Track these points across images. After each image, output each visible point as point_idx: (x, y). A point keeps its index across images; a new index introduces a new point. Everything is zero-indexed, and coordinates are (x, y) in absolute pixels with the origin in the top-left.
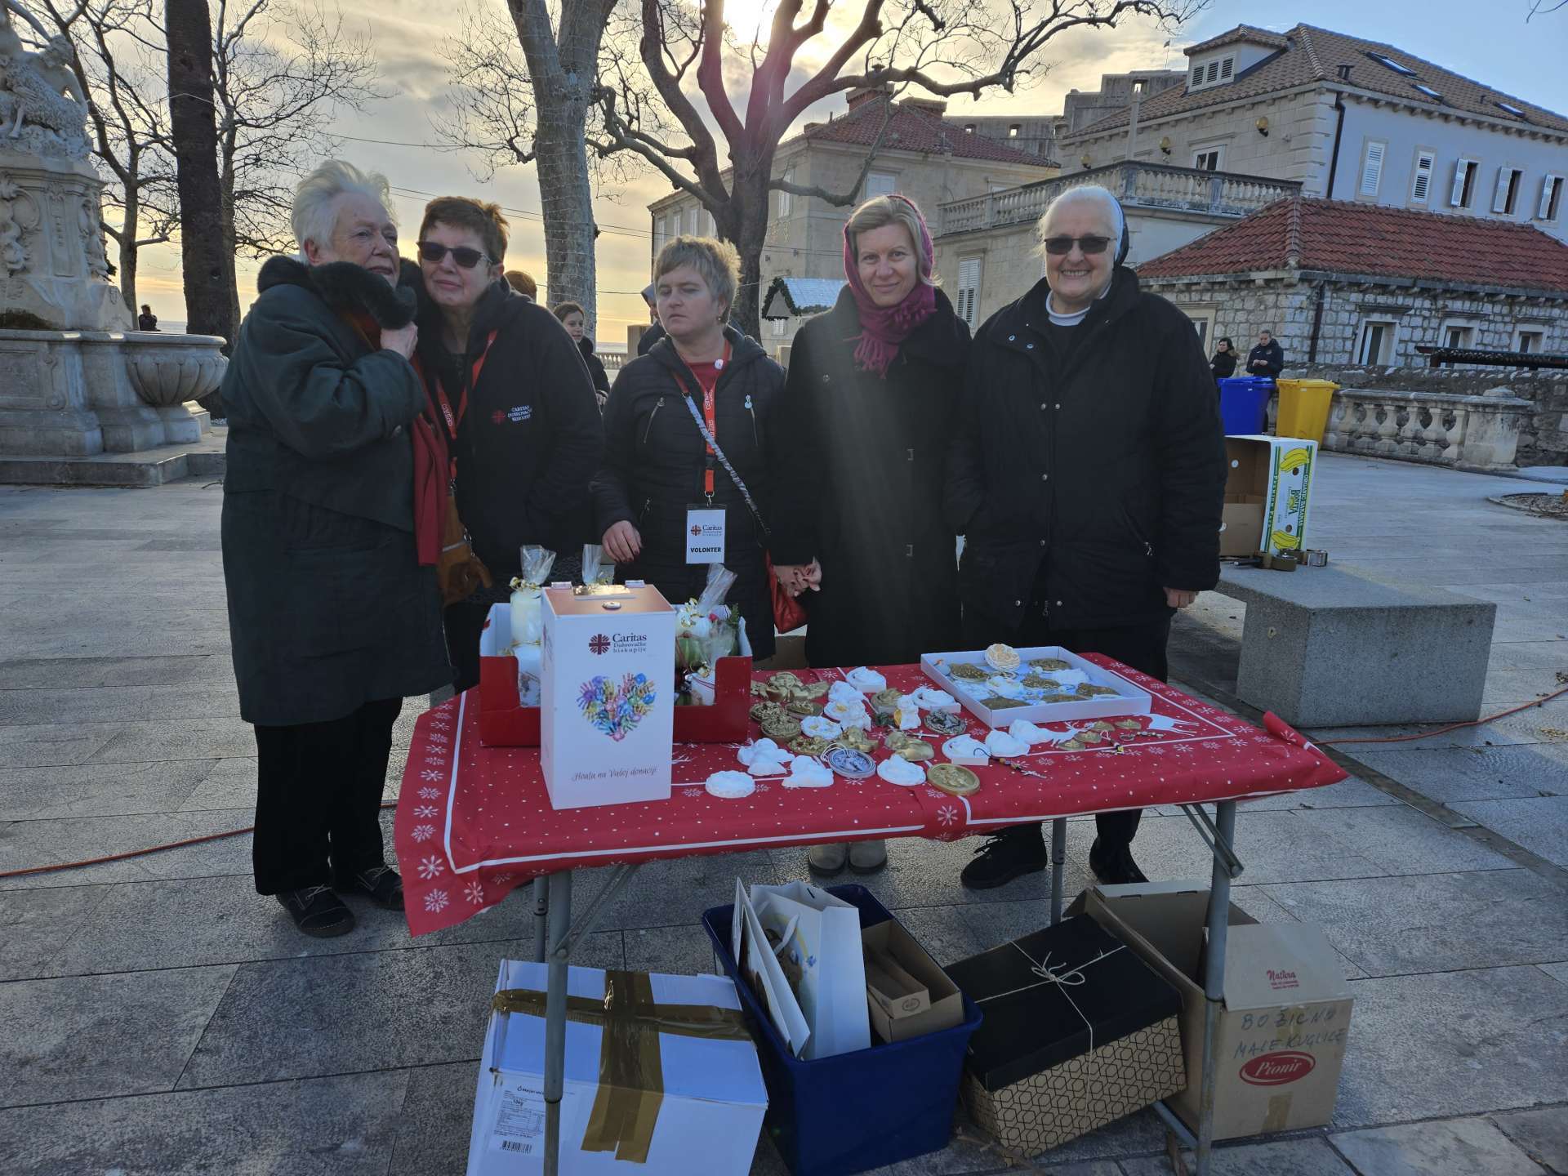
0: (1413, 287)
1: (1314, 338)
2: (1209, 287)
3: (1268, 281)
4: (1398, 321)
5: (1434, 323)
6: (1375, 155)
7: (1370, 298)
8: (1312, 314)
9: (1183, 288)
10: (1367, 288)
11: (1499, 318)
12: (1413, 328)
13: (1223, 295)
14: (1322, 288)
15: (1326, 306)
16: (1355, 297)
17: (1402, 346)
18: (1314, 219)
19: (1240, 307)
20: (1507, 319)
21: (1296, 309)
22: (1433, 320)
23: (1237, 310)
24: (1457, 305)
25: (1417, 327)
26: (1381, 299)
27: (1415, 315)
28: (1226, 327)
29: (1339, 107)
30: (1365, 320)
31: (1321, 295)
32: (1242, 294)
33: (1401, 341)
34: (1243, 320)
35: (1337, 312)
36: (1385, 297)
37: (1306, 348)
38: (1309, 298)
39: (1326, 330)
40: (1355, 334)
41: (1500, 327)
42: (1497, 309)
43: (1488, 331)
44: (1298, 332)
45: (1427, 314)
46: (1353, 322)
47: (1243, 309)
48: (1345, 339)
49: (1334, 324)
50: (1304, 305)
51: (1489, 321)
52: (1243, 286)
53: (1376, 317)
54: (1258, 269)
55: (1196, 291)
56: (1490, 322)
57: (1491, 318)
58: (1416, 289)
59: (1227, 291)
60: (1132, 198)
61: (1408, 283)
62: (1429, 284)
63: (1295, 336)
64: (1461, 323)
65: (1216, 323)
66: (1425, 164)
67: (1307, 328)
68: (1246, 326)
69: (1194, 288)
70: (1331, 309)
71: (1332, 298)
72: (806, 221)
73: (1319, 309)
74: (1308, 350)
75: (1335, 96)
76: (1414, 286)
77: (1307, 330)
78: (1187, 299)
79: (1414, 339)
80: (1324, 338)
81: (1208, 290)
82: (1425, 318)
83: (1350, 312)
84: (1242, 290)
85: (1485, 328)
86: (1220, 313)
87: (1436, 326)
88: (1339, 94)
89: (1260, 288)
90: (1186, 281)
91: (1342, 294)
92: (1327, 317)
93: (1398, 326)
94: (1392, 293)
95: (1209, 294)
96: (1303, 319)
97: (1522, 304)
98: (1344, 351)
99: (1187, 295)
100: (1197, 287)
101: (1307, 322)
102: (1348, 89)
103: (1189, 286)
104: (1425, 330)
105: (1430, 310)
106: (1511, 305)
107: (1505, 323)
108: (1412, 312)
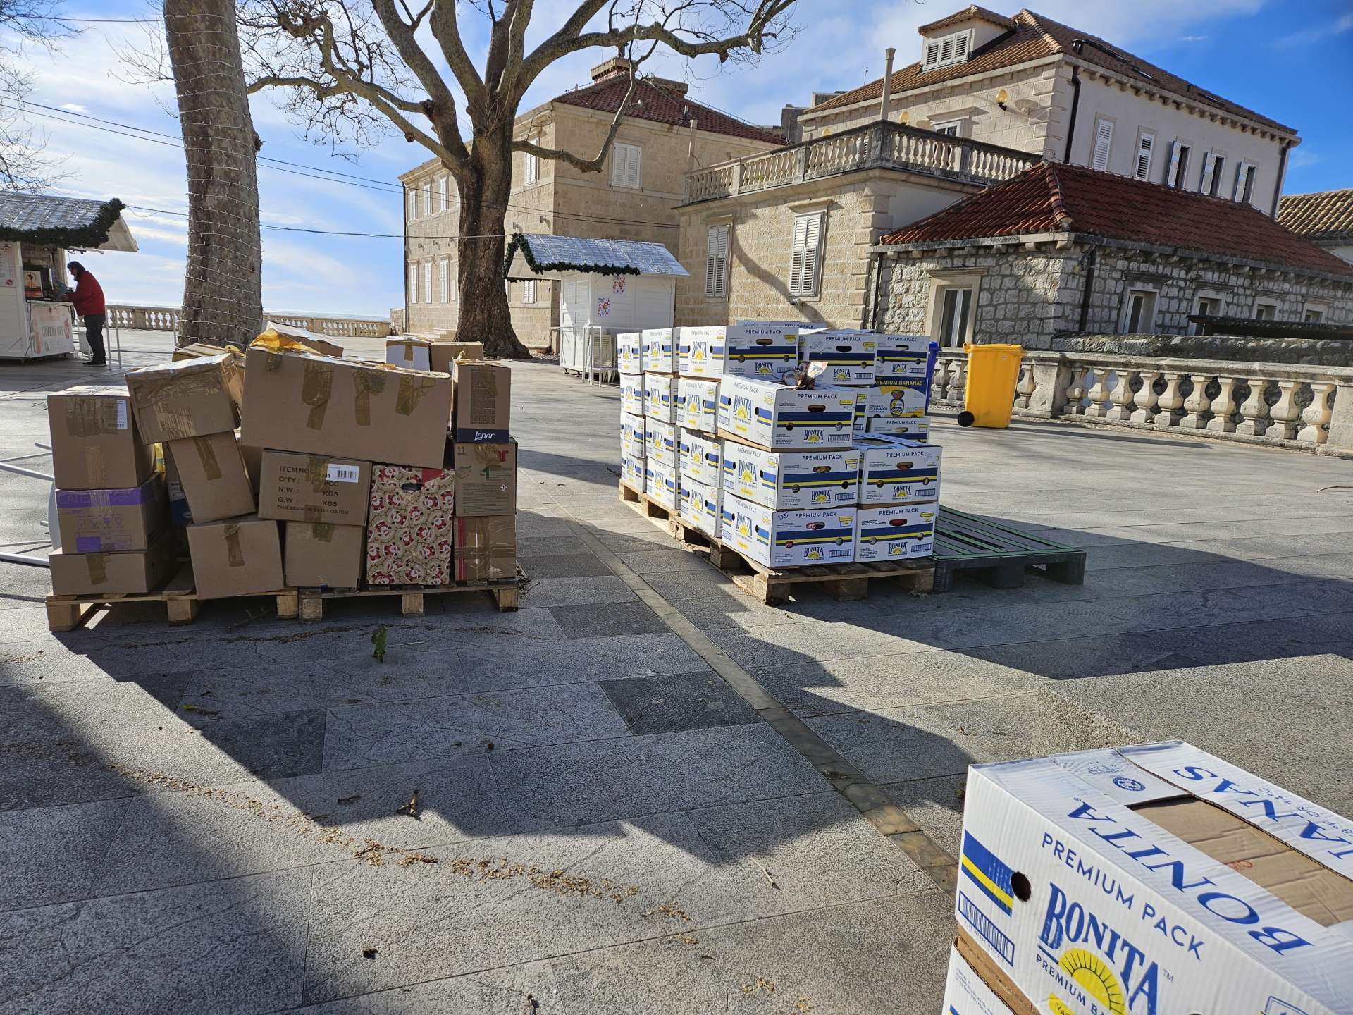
0: (1173, 256)
1: (1085, 306)
2: (974, 251)
3: (1039, 245)
4: (1157, 291)
5: (1188, 294)
6: (1105, 133)
7: (1134, 265)
8: (1083, 280)
9: (944, 253)
10: (1132, 256)
11: (1241, 291)
12: (1171, 298)
13: (989, 260)
14: (1093, 253)
15: (1096, 273)
16: (1121, 264)
17: (1161, 316)
18: (1072, 184)
19: (1008, 272)
20: (1248, 292)
21: (1069, 274)
22: (1187, 291)
23: (1004, 276)
24: (1208, 276)
25: (1173, 298)
26: (1144, 267)
27: (1172, 285)
28: (992, 294)
29: (1076, 82)
30: (1130, 288)
31: (1092, 262)
32: (1010, 259)
33: (1160, 312)
34: (1011, 286)
35: (1105, 280)
36: (1147, 265)
37: (1077, 317)
38: (1081, 263)
39: (1095, 298)
40: (1121, 302)
41: (1242, 300)
42: (1241, 281)
43: (1232, 303)
44: (1070, 300)
45: (1182, 284)
46: (1119, 290)
47: (1011, 275)
48: (1111, 308)
49: (1102, 292)
50: (1076, 271)
51: (1233, 293)
52: (1011, 250)
53: (1139, 286)
54: (1028, 232)
55: (959, 256)
56: (1235, 294)
57: (1236, 290)
58: (1175, 258)
59: (993, 256)
60: (887, 160)
61: (1169, 250)
62: (1187, 253)
63: (1067, 304)
64: (1211, 294)
65: (981, 290)
66: (1146, 145)
67: (1078, 296)
68: (1015, 292)
69: (956, 253)
70: (1099, 276)
71: (1101, 264)
72: (552, 187)
73: (1089, 277)
74: (1078, 318)
75: (1071, 70)
76: (1175, 254)
77: (1079, 297)
78: (949, 265)
79: (1171, 310)
80: (1094, 307)
81: (972, 256)
82: (1181, 288)
83: (1117, 280)
84: (1010, 254)
85: (1230, 300)
86: (986, 279)
87: (1189, 297)
88: (1076, 68)
89: (1030, 253)
90: (948, 246)
91: (1110, 261)
92: (1097, 285)
93: (1158, 296)
94: (1154, 263)
95: (973, 260)
96: (1074, 286)
97: (1262, 277)
98: (1110, 321)
99: (949, 260)
100: (961, 252)
101: (1077, 289)
102: (1083, 64)
103: (951, 250)
104: (1180, 301)
105: (1185, 280)
106: (1252, 277)
107: (1246, 296)
108: (1170, 282)
